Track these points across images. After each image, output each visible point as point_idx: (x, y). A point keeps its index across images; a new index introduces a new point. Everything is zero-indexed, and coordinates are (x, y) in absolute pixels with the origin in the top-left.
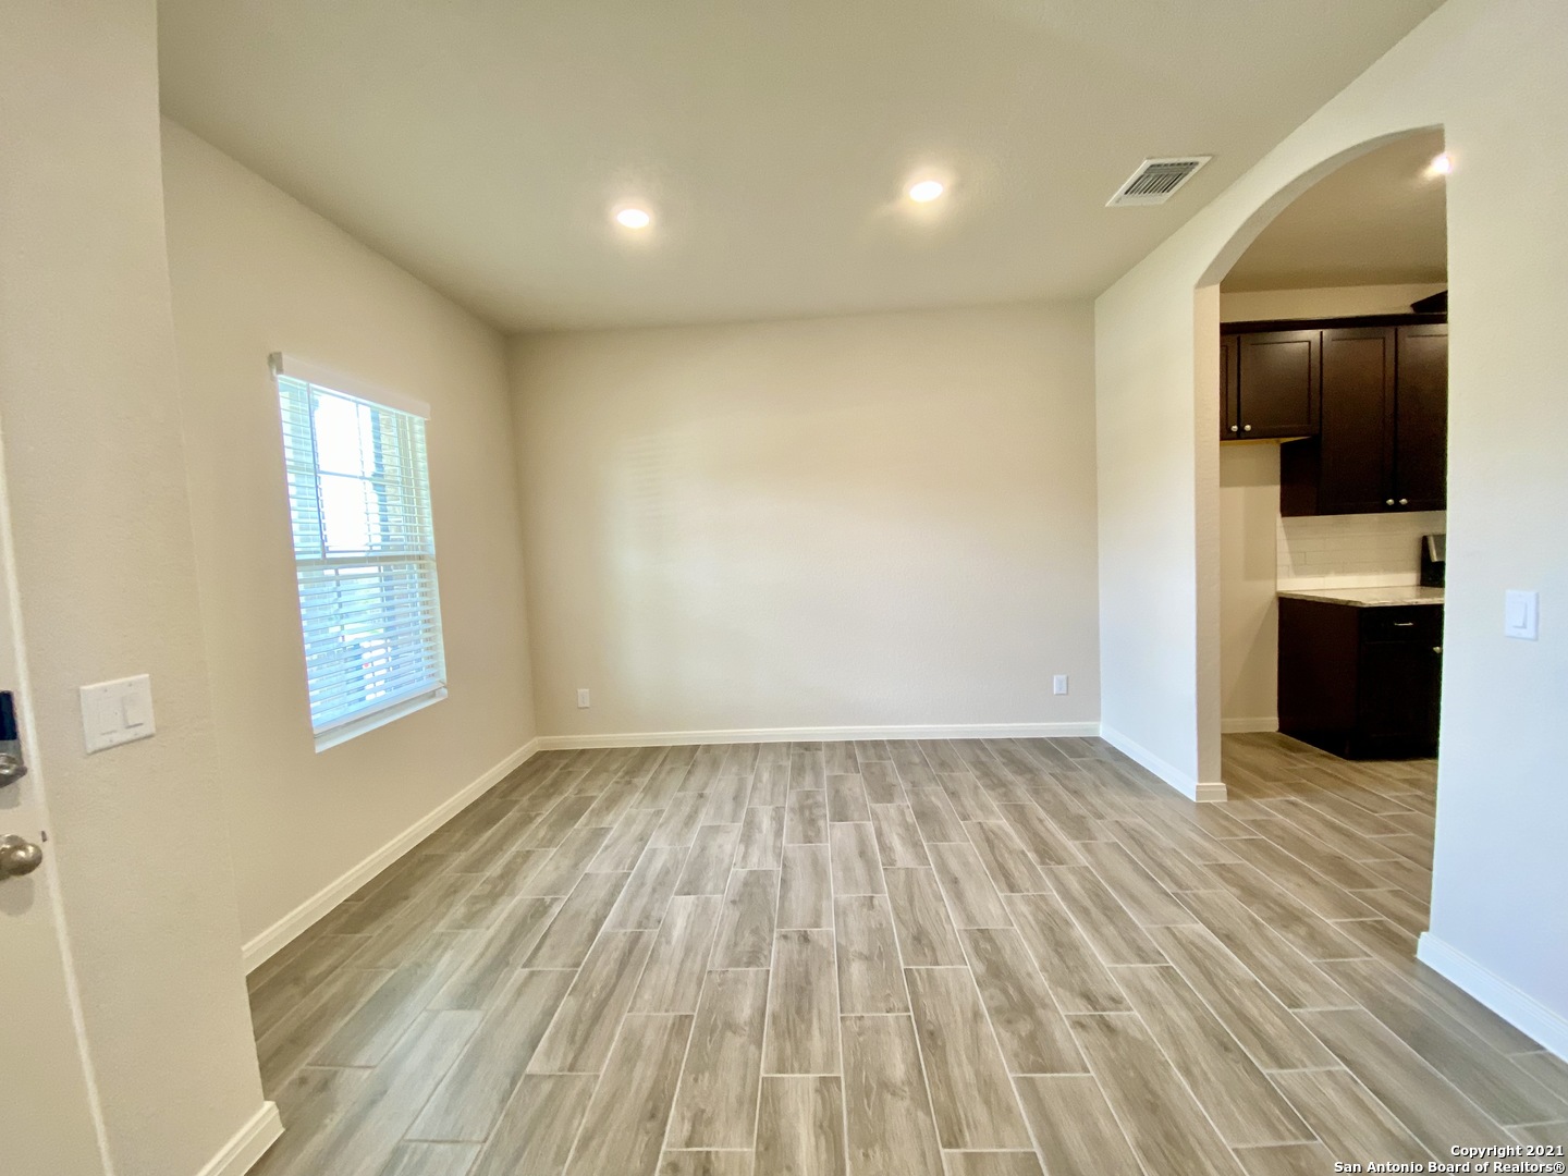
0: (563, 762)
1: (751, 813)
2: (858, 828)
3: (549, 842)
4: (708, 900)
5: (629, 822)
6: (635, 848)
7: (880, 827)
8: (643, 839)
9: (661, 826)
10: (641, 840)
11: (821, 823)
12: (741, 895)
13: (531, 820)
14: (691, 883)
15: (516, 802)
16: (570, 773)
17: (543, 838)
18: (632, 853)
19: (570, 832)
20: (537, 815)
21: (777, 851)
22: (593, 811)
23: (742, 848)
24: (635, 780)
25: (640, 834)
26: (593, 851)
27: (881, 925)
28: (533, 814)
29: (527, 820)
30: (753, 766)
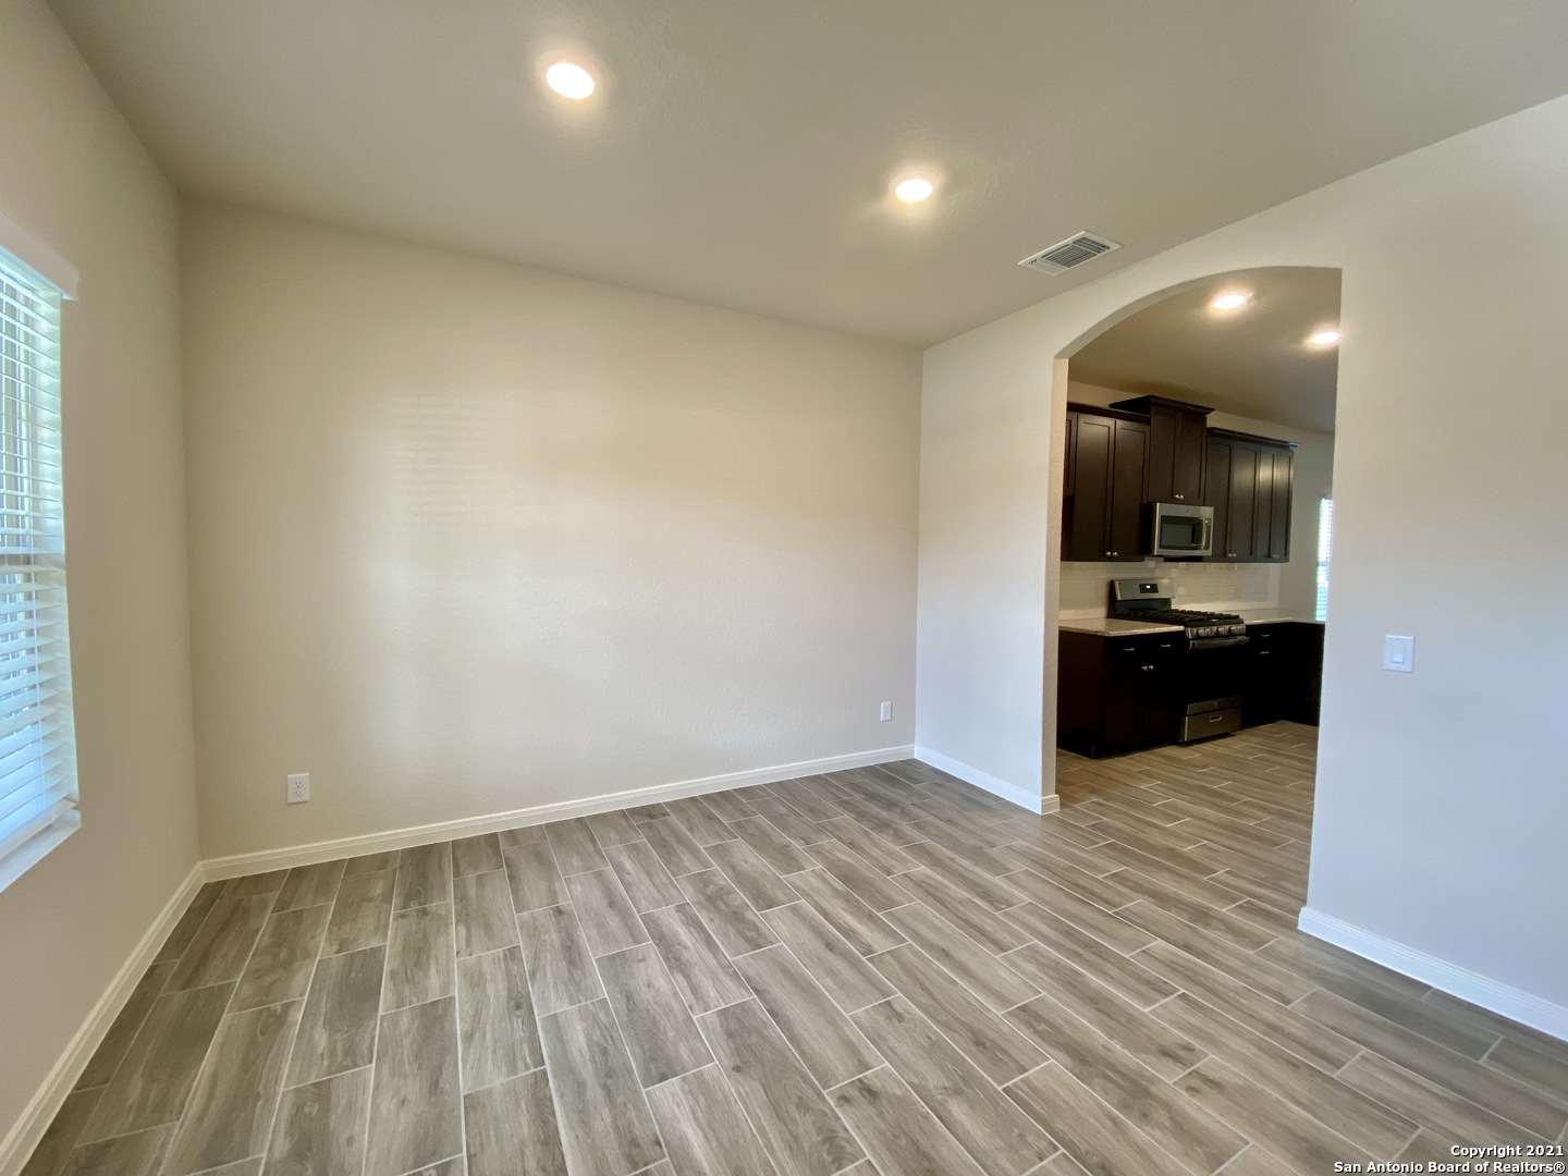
0: (273, 897)
1: (649, 920)
2: (795, 910)
3: (351, 1056)
4: (699, 1076)
5: (475, 980)
6: (518, 1023)
7: (818, 904)
8: (519, 1004)
9: (533, 975)
10: (518, 1007)
11: (749, 915)
12: (737, 1052)
13: (279, 1021)
14: (653, 1059)
15: (224, 990)
16: (298, 915)
17: (332, 1050)
18: (520, 1034)
19: (377, 1026)
20: (287, 1008)
21: (730, 970)
22: (393, 975)
23: (680, 978)
24: (432, 906)
25: (509, 998)
26: (447, 1049)
27: (929, 1038)
28: (277, 1006)
29: (271, 1025)
30: (599, 852)
